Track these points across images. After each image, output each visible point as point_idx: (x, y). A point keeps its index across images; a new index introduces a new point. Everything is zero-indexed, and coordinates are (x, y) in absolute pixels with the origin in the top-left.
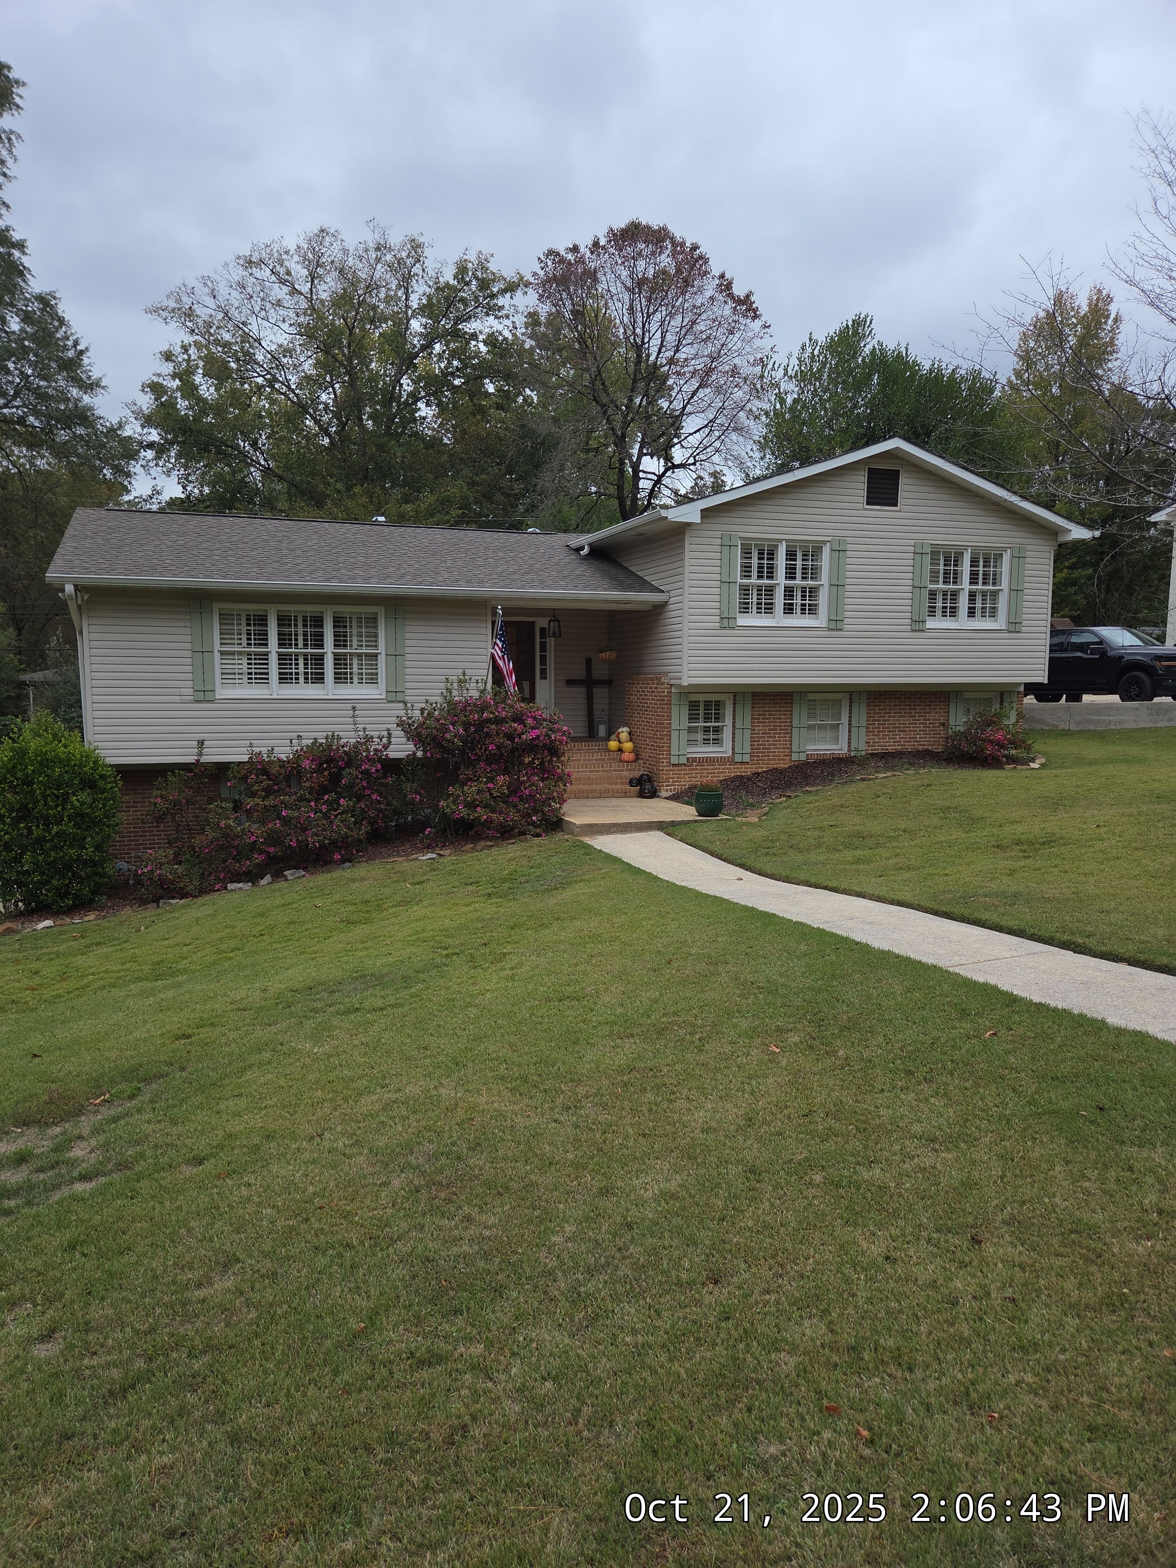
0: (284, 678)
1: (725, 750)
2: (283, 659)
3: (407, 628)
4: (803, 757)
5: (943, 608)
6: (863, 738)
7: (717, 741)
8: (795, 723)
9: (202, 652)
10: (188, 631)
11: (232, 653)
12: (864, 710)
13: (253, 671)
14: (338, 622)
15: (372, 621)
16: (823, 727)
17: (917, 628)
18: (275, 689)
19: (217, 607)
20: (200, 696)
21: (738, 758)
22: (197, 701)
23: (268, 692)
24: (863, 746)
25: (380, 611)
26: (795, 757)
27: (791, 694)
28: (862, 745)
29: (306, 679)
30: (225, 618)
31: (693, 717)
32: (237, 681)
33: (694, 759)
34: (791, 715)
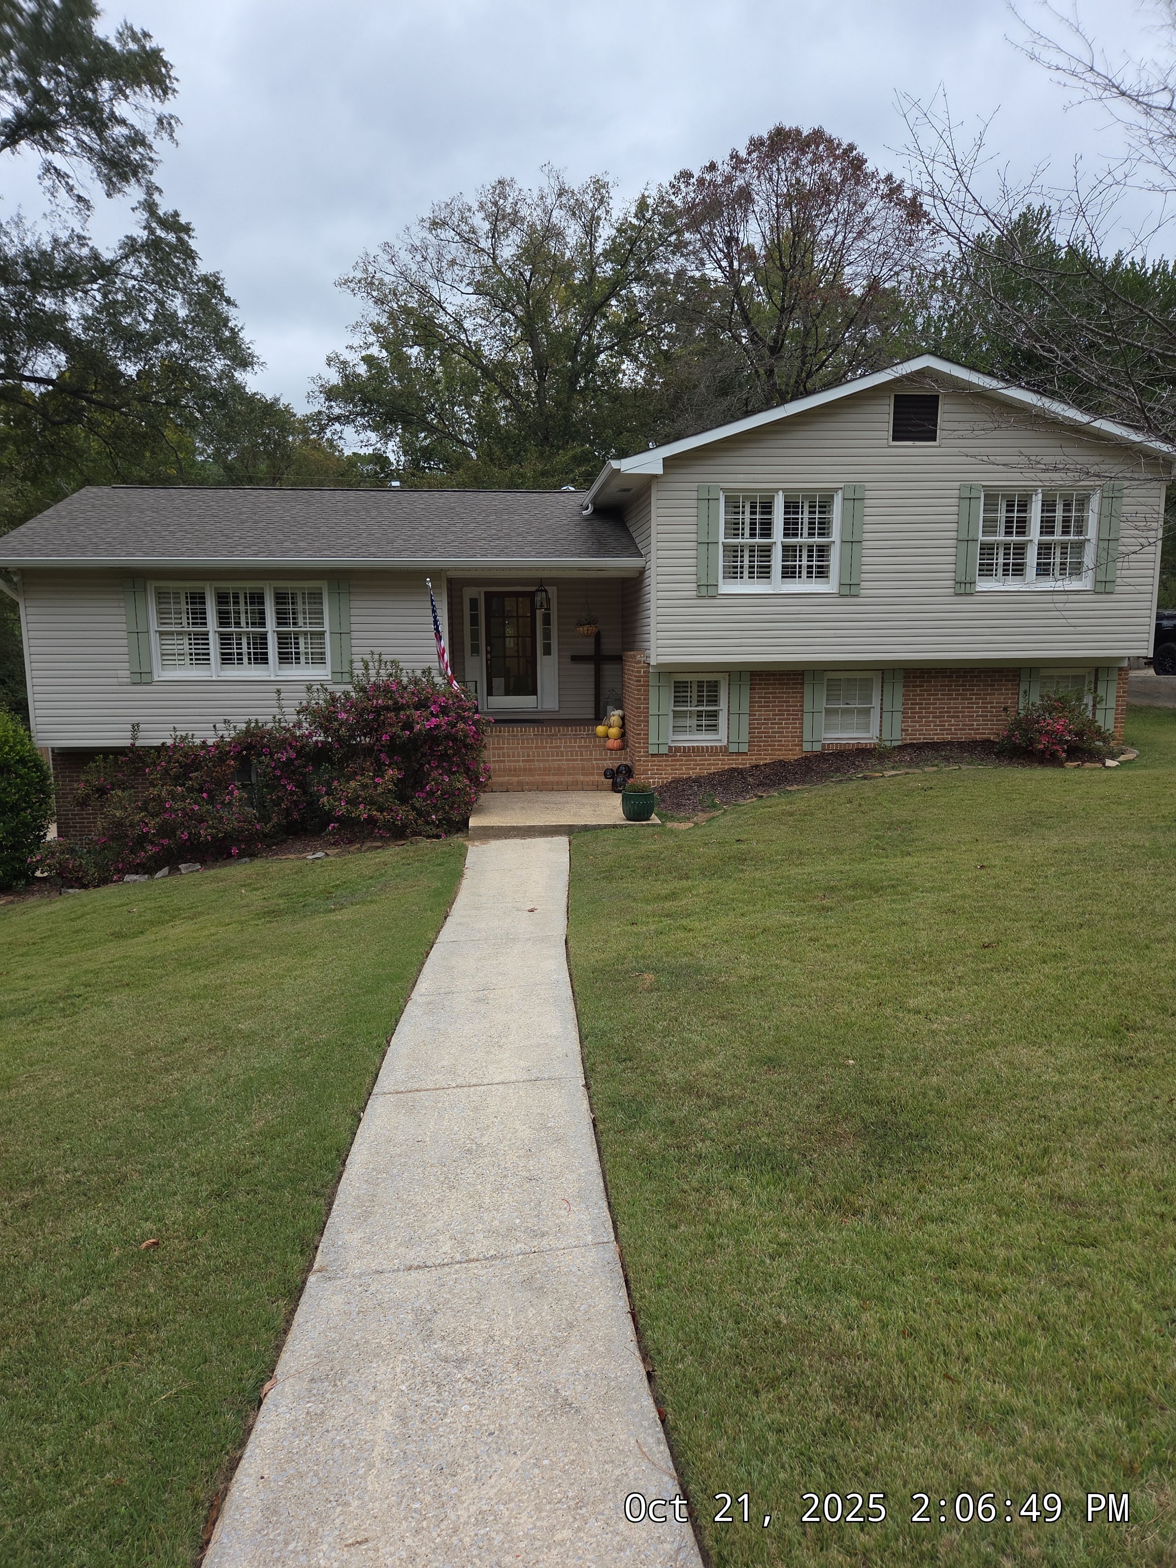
0: (226, 659)
1: (719, 738)
2: (225, 639)
3: (353, 604)
4: (817, 748)
5: (1005, 564)
6: (898, 726)
7: (713, 728)
8: (807, 707)
9: (138, 634)
10: (123, 611)
11: (171, 633)
12: (900, 691)
13: (193, 651)
14: (280, 598)
15: (315, 597)
16: (845, 712)
17: (962, 591)
18: (215, 670)
19: (152, 586)
20: (137, 677)
21: (733, 748)
22: (134, 684)
23: (208, 673)
24: (897, 735)
25: (323, 585)
26: (807, 747)
27: (802, 673)
28: (895, 736)
29: (250, 659)
30: (162, 597)
31: (679, 700)
32: (177, 662)
33: (678, 749)
34: (802, 697)
